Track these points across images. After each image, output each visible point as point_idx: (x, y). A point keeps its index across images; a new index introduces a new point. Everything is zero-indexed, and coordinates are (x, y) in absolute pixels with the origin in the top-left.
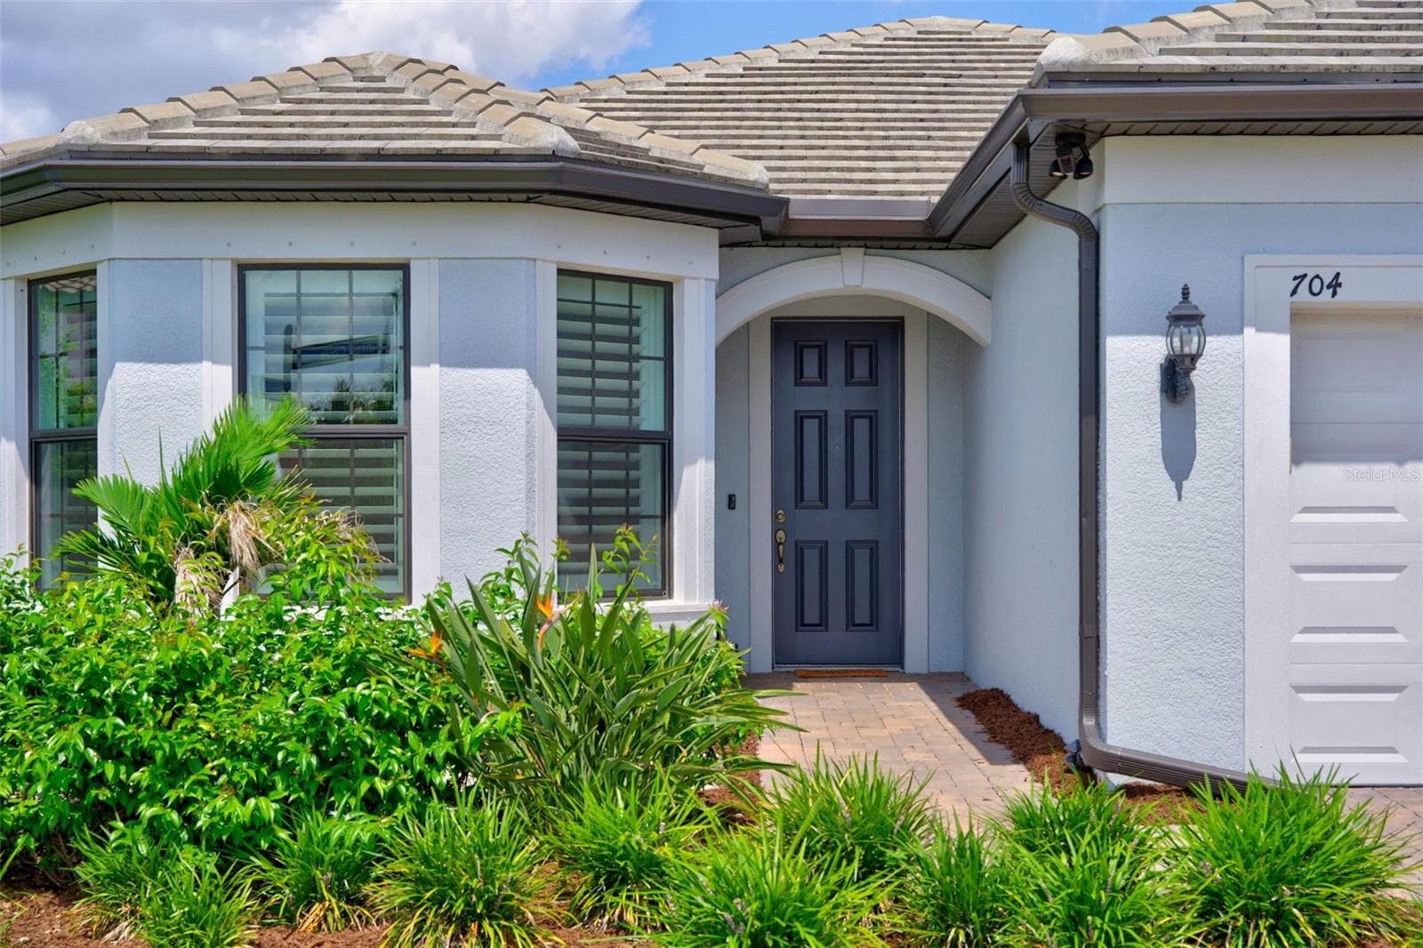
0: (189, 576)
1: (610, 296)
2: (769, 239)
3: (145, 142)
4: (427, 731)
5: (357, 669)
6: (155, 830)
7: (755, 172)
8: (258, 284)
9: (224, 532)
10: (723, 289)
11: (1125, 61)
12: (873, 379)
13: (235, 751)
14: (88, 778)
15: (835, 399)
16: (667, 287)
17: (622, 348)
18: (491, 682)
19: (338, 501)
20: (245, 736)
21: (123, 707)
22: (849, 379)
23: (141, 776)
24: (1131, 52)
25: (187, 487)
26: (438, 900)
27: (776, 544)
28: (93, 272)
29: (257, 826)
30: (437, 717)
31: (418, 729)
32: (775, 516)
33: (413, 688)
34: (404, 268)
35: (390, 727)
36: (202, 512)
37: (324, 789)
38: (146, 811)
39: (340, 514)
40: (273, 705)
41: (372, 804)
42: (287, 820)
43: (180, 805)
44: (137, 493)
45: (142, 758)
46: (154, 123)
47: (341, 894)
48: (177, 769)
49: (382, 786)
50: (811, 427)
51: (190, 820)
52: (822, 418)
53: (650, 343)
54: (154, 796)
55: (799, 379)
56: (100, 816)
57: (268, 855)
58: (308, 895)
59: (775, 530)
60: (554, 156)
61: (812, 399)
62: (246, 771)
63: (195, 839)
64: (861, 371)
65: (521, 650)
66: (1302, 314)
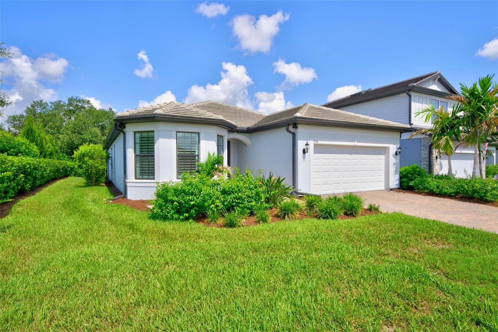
60: (222, 120)
66: (314, 145)
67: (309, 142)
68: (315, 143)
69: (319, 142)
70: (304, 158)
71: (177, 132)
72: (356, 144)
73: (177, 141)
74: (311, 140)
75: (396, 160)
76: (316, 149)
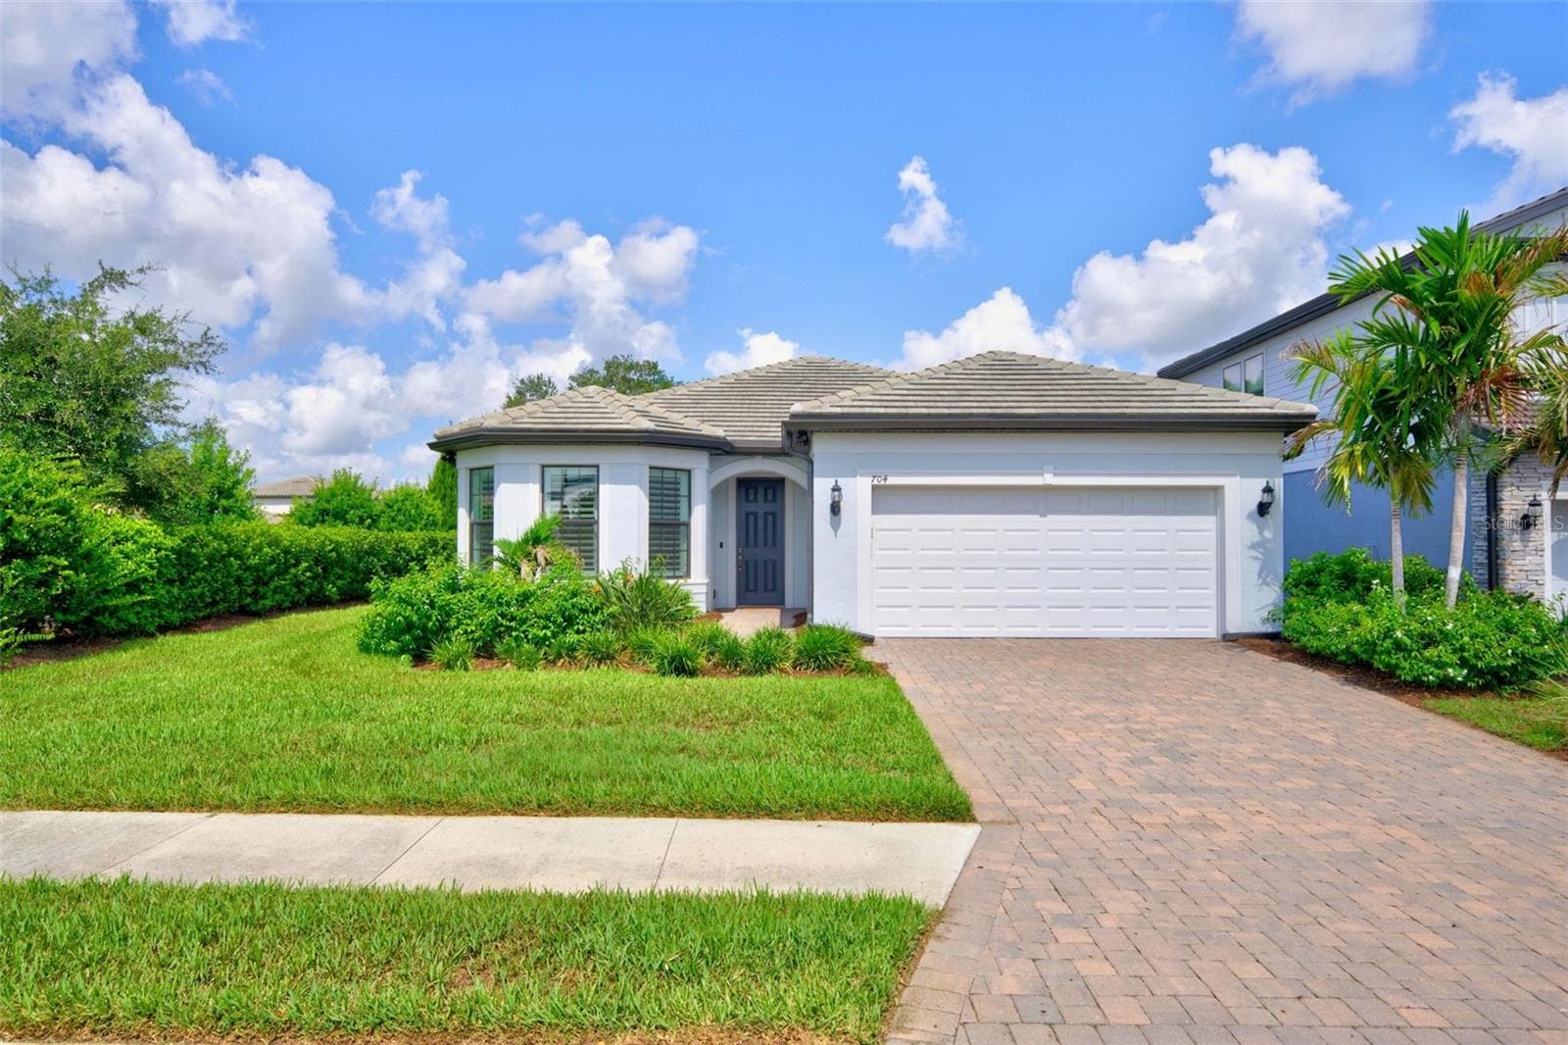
0: (525, 568)
1: (668, 475)
2: (727, 453)
3: (511, 426)
4: (595, 613)
5: (574, 595)
6: (516, 638)
7: (719, 432)
8: (549, 472)
9: (536, 555)
10: (710, 472)
11: (818, 411)
12: (774, 499)
13: (539, 617)
14: (496, 625)
15: (761, 507)
16: (689, 472)
17: (673, 492)
18: (614, 599)
19: (571, 545)
20: (541, 612)
21: (508, 604)
22: (766, 500)
23: (513, 624)
24: (820, 407)
25: (526, 541)
26: (594, 654)
27: (738, 560)
28: (492, 467)
29: (546, 638)
30: (597, 608)
31: (593, 612)
32: (737, 551)
33: (591, 600)
34: (597, 466)
35: (584, 611)
36: (530, 548)
37: (565, 629)
38: (514, 634)
39: (572, 550)
40: (550, 604)
41: (578, 632)
42: (555, 635)
43: (524, 632)
44: (510, 543)
45: (513, 619)
46: (514, 418)
47: (569, 657)
48: (523, 621)
49: (581, 628)
50: (752, 518)
51: (526, 636)
52: (755, 515)
53: (684, 491)
54: (516, 629)
55: (747, 500)
56: (500, 636)
57: (548, 646)
58: (560, 655)
59: (738, 554)
60: (647, 431)
61: (751, 507)
62: (542, 622)
63: (528, 641)
64: (770, 497)
65: (623, 590)
66: (874, 488)
68: (875, 482)
69: (892, 481)
70: (836, 526)
72: (1049, 479)
73: (543, 490)
74: (863, 475)
75: (1261, 532)
76: (885, 499)
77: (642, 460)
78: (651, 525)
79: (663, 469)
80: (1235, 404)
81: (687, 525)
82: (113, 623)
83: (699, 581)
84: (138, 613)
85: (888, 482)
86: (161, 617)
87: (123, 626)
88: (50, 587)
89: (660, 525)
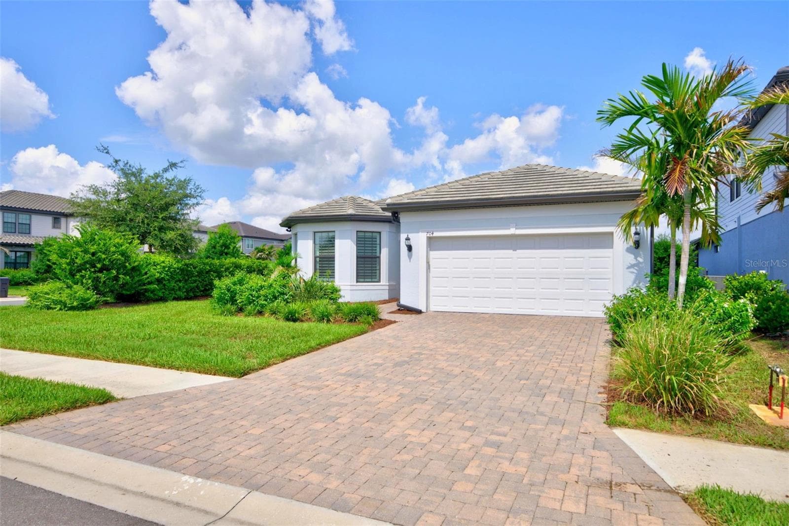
1: (369, 234)
8: (318, 235)
16: (380, 233)
17: (371, 243)
19: (325, 267)
28: (297, 234)
34: (334, 232)
53: (378, 242)
60: (350, 215)
66: (428, 238)
67: (410, 236)
68: (428, 235)
69: (436, 234)
70: (410, 257)
71: (315, 232)
73: (314, 242)
74: (422, 232)
75: (636, 258)
76: (433, 243)
77: (352, 229)
78: (357, 257)
79: (365, 232)
80: (625, 185)
81: (379, 257)
82: (152, 295)
83: (384, 284)
84: (163, 292)
85: (434, 235)
86: (175, 294)
87: (156, 297)
88: (118, 281)
89: (364, 258)
